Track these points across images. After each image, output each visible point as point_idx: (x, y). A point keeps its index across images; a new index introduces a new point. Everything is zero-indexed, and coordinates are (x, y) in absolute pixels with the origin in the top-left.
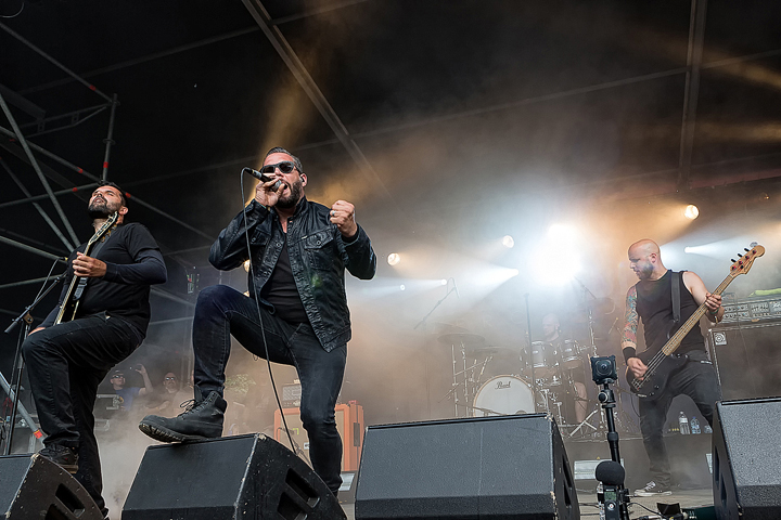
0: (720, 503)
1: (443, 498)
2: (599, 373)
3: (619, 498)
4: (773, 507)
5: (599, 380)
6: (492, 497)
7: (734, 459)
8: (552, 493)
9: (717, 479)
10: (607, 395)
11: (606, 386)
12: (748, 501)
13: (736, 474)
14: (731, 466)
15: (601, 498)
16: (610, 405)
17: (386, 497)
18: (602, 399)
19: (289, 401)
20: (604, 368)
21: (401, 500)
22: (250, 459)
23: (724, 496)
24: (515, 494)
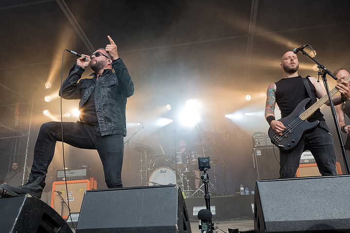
0: (257, 229)
1: (121, 228)
2: (202, 165)
3: (209, 228)
4: (282, 232)
5: (202, 168)
6: (147, 227)
7: (264, 209)
8: (177, 225)
9: (256, 217)
10: (205, 176)
11: (205, 172)
12: (270, 229)
13: (265, 216)
14: (262, 212)
15: (200, 227)
16: (206, 181)
17: (92, 228)
18: (202, 178)
19: (60, 178)
20: (204, 163)
21: (100, 229)
22: (21, 208)
23: (259, 226)
24: (158, 225)
